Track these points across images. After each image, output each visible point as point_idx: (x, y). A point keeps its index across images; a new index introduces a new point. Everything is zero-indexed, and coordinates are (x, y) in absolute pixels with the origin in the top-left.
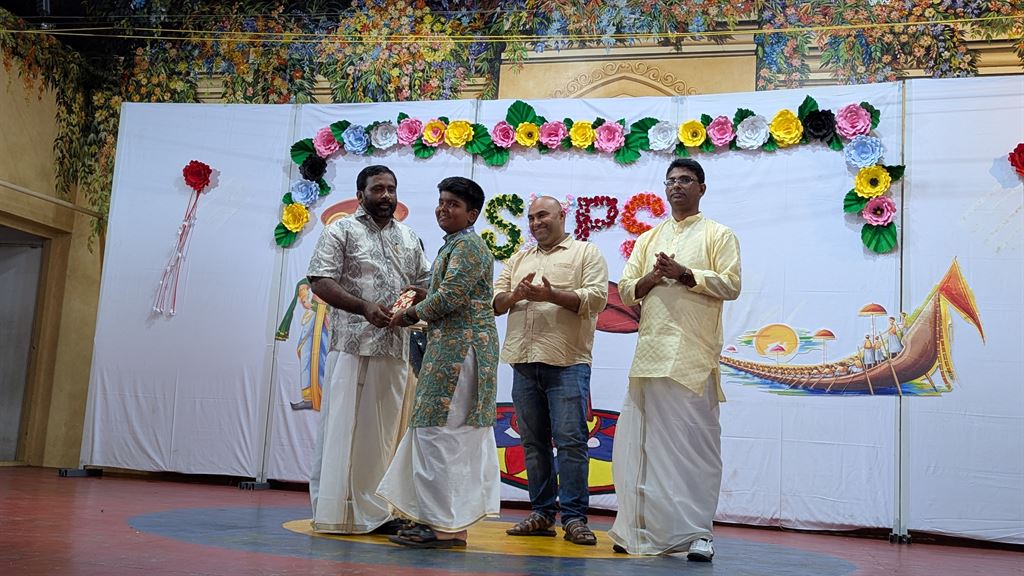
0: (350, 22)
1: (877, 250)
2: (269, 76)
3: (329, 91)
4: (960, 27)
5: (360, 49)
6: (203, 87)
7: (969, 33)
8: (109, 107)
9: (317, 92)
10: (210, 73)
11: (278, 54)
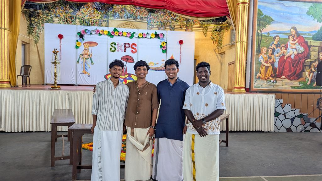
0: (82, 10)
1: (164, 53)
2: (67, 18)
3: (79, 22)
4: (173, 21)
5: (84, 15)
6: (54, 19)
7: (174, 22)
8: (35, 21)
10: (55, 16)
11: (68, 14)
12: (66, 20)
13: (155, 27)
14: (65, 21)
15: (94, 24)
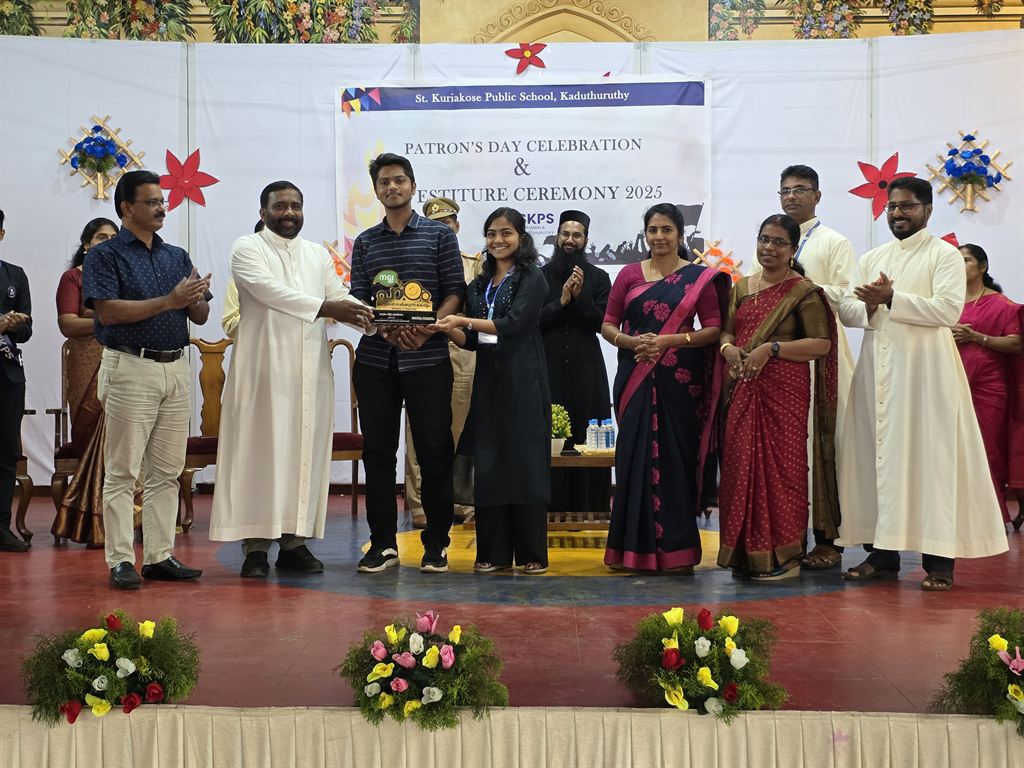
3: (209, 19)
6: (41, 10)
9: (193, 19)
12: (117, 10)
13: (768, 14)
14: (112, 22)
15: (311, 31)
